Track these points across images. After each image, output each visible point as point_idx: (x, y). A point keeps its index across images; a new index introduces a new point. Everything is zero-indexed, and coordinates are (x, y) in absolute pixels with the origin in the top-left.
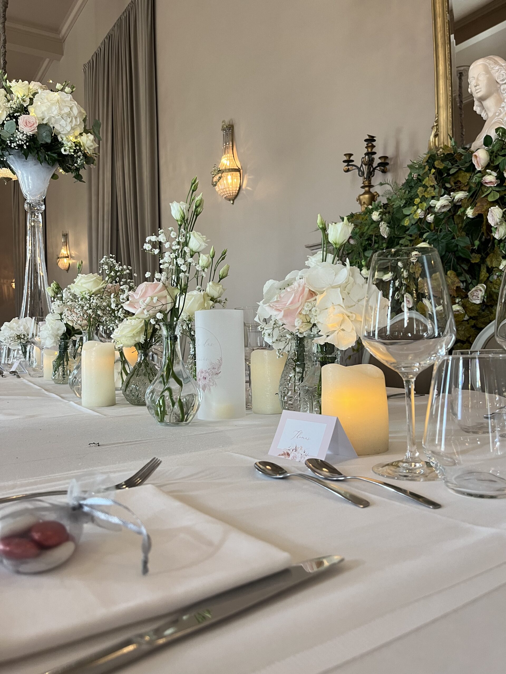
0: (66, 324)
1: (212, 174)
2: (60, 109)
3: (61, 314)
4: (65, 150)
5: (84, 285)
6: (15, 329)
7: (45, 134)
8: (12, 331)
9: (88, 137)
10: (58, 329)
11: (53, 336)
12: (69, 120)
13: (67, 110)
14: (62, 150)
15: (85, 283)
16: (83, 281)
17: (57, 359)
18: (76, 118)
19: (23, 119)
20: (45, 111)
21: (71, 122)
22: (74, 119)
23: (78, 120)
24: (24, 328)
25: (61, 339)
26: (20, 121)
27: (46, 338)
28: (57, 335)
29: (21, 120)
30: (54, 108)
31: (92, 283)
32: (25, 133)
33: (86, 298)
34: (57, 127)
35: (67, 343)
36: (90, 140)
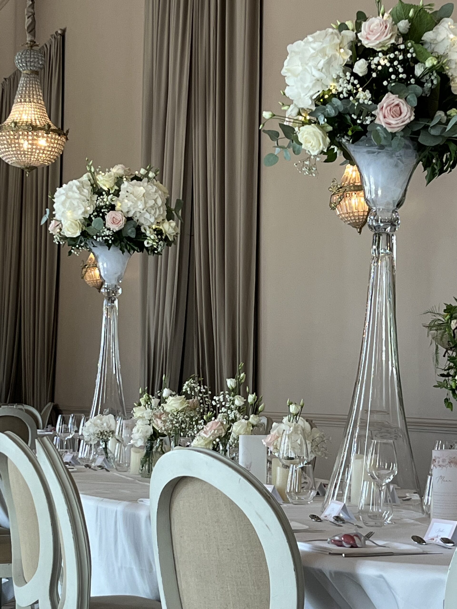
0: (153, 428)
1: (330, 191)
2: (146, 203)
3: (150, 420)
4: (148, 243)
5: (174, 405)
6: (99, 426)
7: (130, 231)
8: (96, 428)
9: (170, 223)
10: (147, 432)
11: (143, 437)
12: (153, 212)
13: (151, 203)
14: (145, 243)
15: (174, 404)
16: (173, 402)
17: (144, 457)
18: (159, 208)
19: (110, 216)
20: (131, 206)
21: (155, 213)
22: (157, 210)
23: (162, 209)
24: (107, 425)
25: (148, 440)
26: (107, 217)
27: (137, 440)
28: (146, 437)
29: (109, 217)
30: (139, 203)
31: (179, 404)
32: (111, 229)
33: (174, 415)
34: (142, 221)
35: (153, 444)
36: (172, 227)
